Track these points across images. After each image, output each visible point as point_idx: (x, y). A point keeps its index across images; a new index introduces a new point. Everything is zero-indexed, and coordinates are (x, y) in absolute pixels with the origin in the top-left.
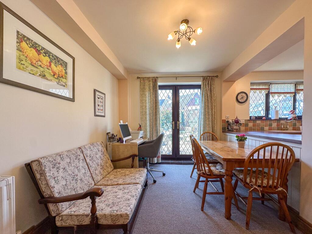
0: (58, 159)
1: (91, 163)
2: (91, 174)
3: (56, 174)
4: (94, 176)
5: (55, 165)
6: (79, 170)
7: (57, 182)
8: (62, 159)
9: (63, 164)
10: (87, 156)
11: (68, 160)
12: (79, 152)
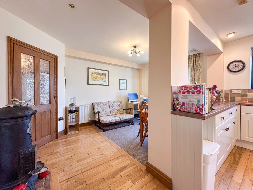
0: (99, 104)
1: (112, 107)
2: (110, 111)
3: (97, 107)
4: (111, 112)
5: (98, 105)
6: (105, 108)
7: (97, 109)
8: (101, 104)
9: (100, 105)
10: (111, 105)
11: (103, 105)
12: (107, 103)
